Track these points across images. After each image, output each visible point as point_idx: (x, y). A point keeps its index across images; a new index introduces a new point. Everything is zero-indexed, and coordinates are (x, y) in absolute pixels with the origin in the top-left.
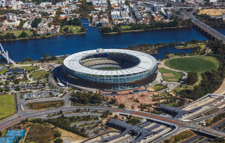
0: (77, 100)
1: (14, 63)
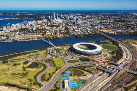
0: (83, 60)
1: (55, 47)
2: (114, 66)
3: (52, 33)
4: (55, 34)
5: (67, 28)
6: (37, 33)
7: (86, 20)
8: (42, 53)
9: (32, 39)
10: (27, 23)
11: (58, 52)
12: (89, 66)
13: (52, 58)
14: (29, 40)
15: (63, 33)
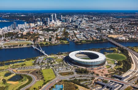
0: (79, 71)
1: (47, 55)
2: (117, 79)
3: (46, 39)
4: (50, 39)
5: (67, 32)
6: (27, 39)
7: (92, 22)
8: (29, 63)
9: (20, 45)
10: (17, 26)
11: (49, 62)
12: (86, 80)
13: (41, 70)
14: (16, 47)
15: (61, 39)
